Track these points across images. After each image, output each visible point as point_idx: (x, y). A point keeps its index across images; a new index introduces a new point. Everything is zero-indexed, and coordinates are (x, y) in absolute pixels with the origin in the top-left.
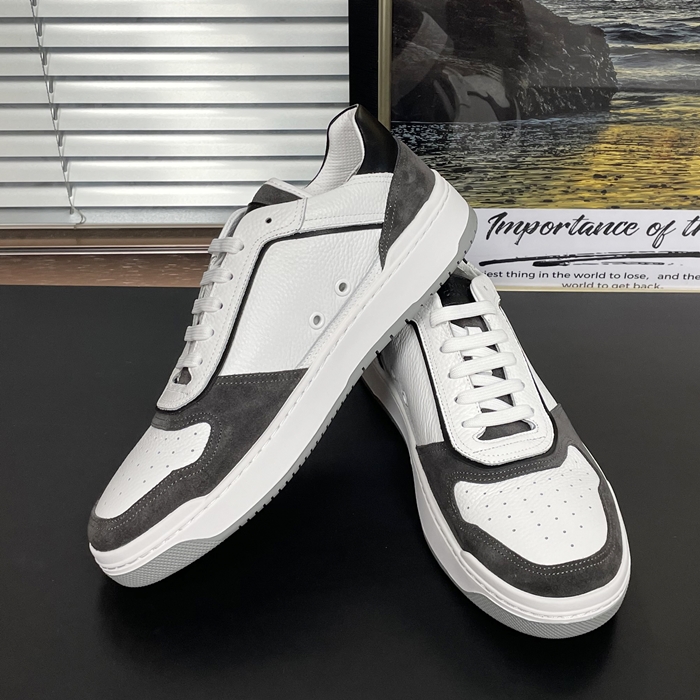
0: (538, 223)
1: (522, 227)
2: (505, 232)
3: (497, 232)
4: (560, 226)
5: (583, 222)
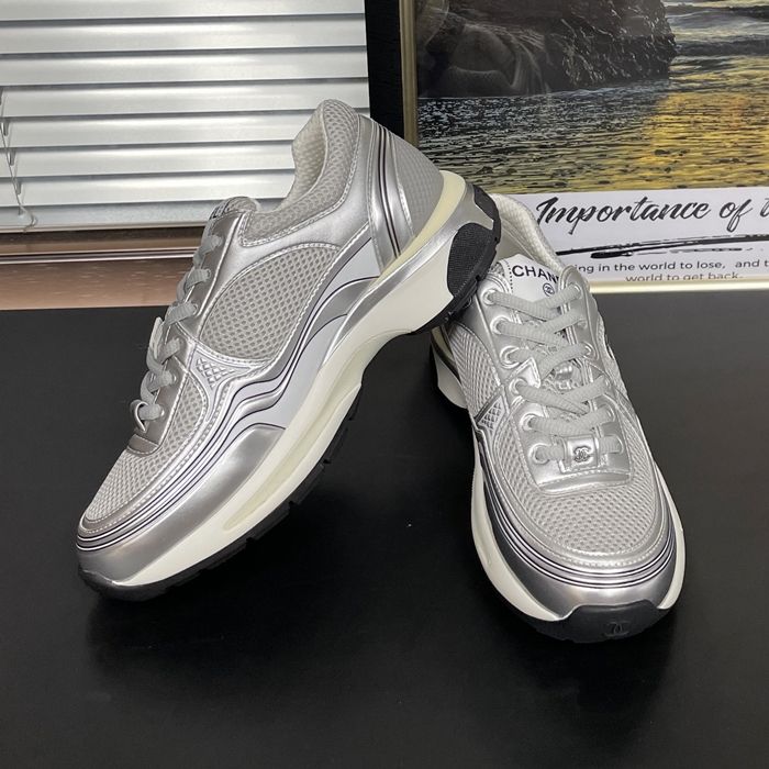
0: (594, 209)
1: (576, 214)
2: (557, 221)
3: (547, 221)
4: (620, 210)
5: (645, 205)
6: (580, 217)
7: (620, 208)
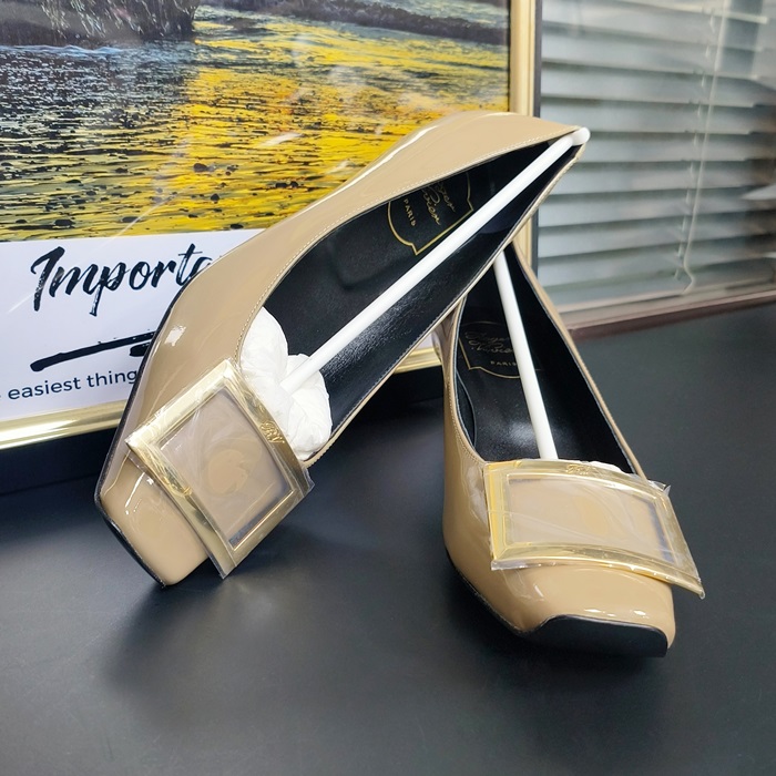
0: (122, 266)
1: (97, 278)
2: (69, 291)
3: (52, 292)
4: (160, 269)
5: (194, 259)
6: (103, 283)
7: (161, 264)
